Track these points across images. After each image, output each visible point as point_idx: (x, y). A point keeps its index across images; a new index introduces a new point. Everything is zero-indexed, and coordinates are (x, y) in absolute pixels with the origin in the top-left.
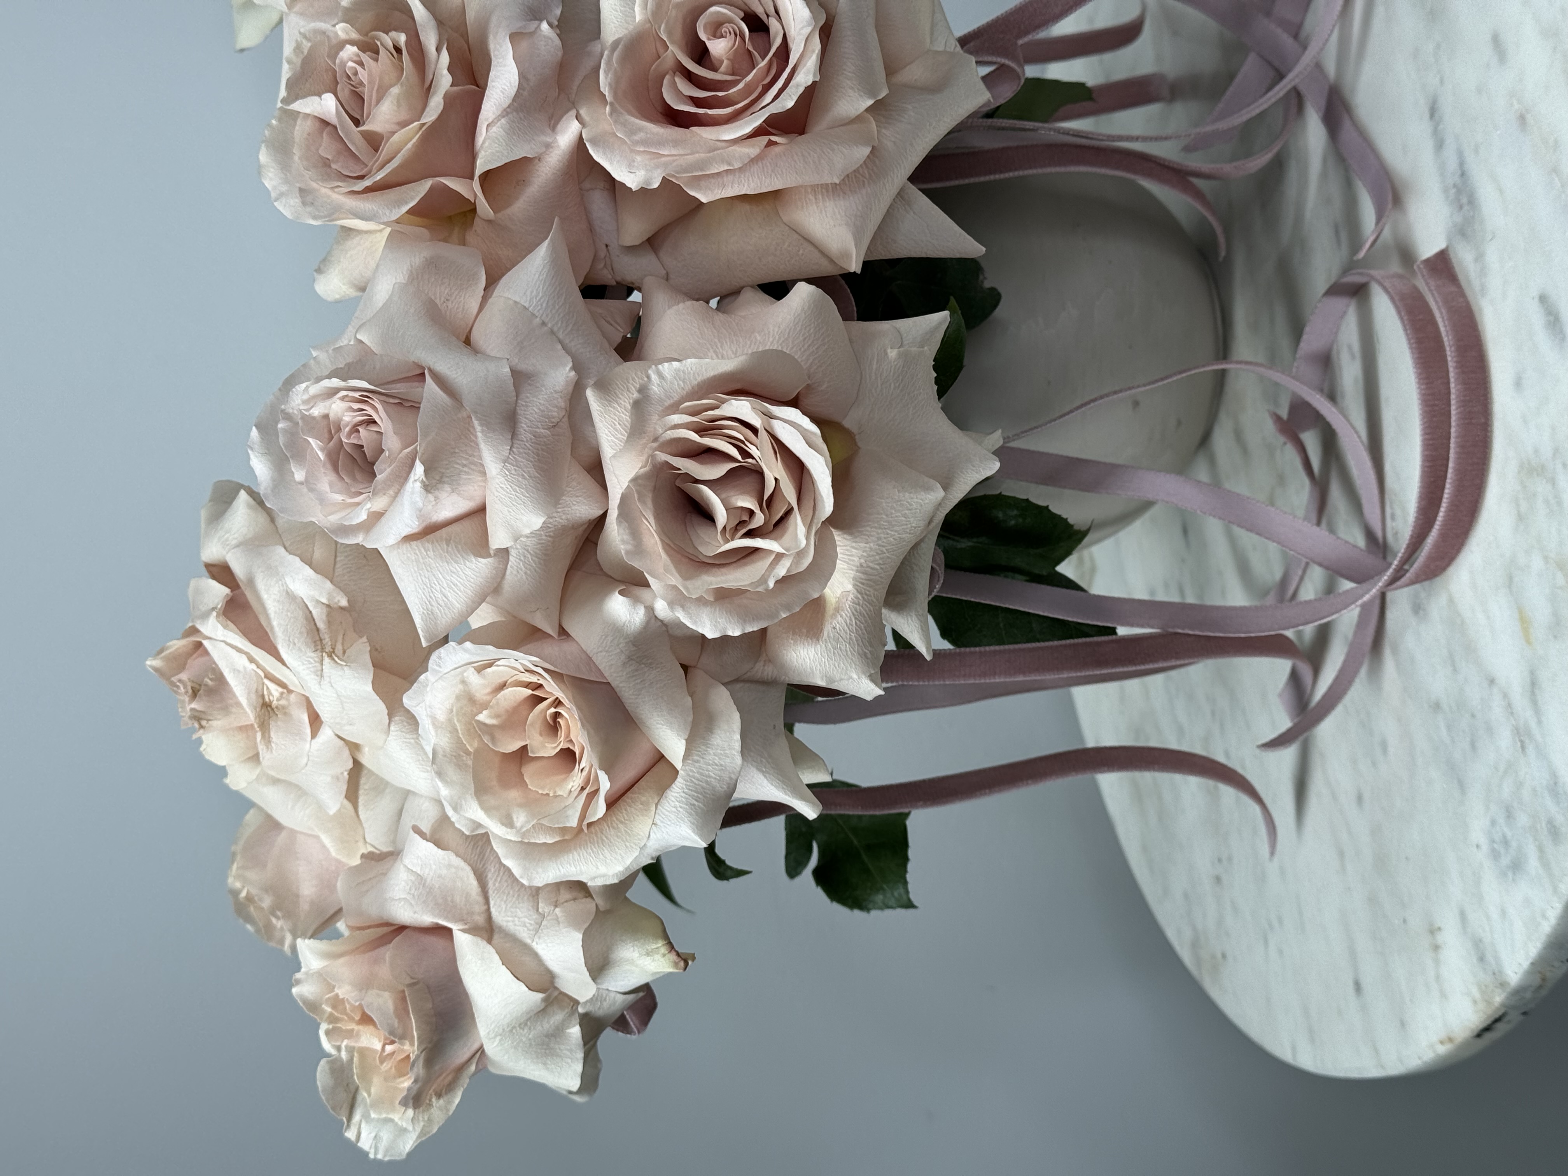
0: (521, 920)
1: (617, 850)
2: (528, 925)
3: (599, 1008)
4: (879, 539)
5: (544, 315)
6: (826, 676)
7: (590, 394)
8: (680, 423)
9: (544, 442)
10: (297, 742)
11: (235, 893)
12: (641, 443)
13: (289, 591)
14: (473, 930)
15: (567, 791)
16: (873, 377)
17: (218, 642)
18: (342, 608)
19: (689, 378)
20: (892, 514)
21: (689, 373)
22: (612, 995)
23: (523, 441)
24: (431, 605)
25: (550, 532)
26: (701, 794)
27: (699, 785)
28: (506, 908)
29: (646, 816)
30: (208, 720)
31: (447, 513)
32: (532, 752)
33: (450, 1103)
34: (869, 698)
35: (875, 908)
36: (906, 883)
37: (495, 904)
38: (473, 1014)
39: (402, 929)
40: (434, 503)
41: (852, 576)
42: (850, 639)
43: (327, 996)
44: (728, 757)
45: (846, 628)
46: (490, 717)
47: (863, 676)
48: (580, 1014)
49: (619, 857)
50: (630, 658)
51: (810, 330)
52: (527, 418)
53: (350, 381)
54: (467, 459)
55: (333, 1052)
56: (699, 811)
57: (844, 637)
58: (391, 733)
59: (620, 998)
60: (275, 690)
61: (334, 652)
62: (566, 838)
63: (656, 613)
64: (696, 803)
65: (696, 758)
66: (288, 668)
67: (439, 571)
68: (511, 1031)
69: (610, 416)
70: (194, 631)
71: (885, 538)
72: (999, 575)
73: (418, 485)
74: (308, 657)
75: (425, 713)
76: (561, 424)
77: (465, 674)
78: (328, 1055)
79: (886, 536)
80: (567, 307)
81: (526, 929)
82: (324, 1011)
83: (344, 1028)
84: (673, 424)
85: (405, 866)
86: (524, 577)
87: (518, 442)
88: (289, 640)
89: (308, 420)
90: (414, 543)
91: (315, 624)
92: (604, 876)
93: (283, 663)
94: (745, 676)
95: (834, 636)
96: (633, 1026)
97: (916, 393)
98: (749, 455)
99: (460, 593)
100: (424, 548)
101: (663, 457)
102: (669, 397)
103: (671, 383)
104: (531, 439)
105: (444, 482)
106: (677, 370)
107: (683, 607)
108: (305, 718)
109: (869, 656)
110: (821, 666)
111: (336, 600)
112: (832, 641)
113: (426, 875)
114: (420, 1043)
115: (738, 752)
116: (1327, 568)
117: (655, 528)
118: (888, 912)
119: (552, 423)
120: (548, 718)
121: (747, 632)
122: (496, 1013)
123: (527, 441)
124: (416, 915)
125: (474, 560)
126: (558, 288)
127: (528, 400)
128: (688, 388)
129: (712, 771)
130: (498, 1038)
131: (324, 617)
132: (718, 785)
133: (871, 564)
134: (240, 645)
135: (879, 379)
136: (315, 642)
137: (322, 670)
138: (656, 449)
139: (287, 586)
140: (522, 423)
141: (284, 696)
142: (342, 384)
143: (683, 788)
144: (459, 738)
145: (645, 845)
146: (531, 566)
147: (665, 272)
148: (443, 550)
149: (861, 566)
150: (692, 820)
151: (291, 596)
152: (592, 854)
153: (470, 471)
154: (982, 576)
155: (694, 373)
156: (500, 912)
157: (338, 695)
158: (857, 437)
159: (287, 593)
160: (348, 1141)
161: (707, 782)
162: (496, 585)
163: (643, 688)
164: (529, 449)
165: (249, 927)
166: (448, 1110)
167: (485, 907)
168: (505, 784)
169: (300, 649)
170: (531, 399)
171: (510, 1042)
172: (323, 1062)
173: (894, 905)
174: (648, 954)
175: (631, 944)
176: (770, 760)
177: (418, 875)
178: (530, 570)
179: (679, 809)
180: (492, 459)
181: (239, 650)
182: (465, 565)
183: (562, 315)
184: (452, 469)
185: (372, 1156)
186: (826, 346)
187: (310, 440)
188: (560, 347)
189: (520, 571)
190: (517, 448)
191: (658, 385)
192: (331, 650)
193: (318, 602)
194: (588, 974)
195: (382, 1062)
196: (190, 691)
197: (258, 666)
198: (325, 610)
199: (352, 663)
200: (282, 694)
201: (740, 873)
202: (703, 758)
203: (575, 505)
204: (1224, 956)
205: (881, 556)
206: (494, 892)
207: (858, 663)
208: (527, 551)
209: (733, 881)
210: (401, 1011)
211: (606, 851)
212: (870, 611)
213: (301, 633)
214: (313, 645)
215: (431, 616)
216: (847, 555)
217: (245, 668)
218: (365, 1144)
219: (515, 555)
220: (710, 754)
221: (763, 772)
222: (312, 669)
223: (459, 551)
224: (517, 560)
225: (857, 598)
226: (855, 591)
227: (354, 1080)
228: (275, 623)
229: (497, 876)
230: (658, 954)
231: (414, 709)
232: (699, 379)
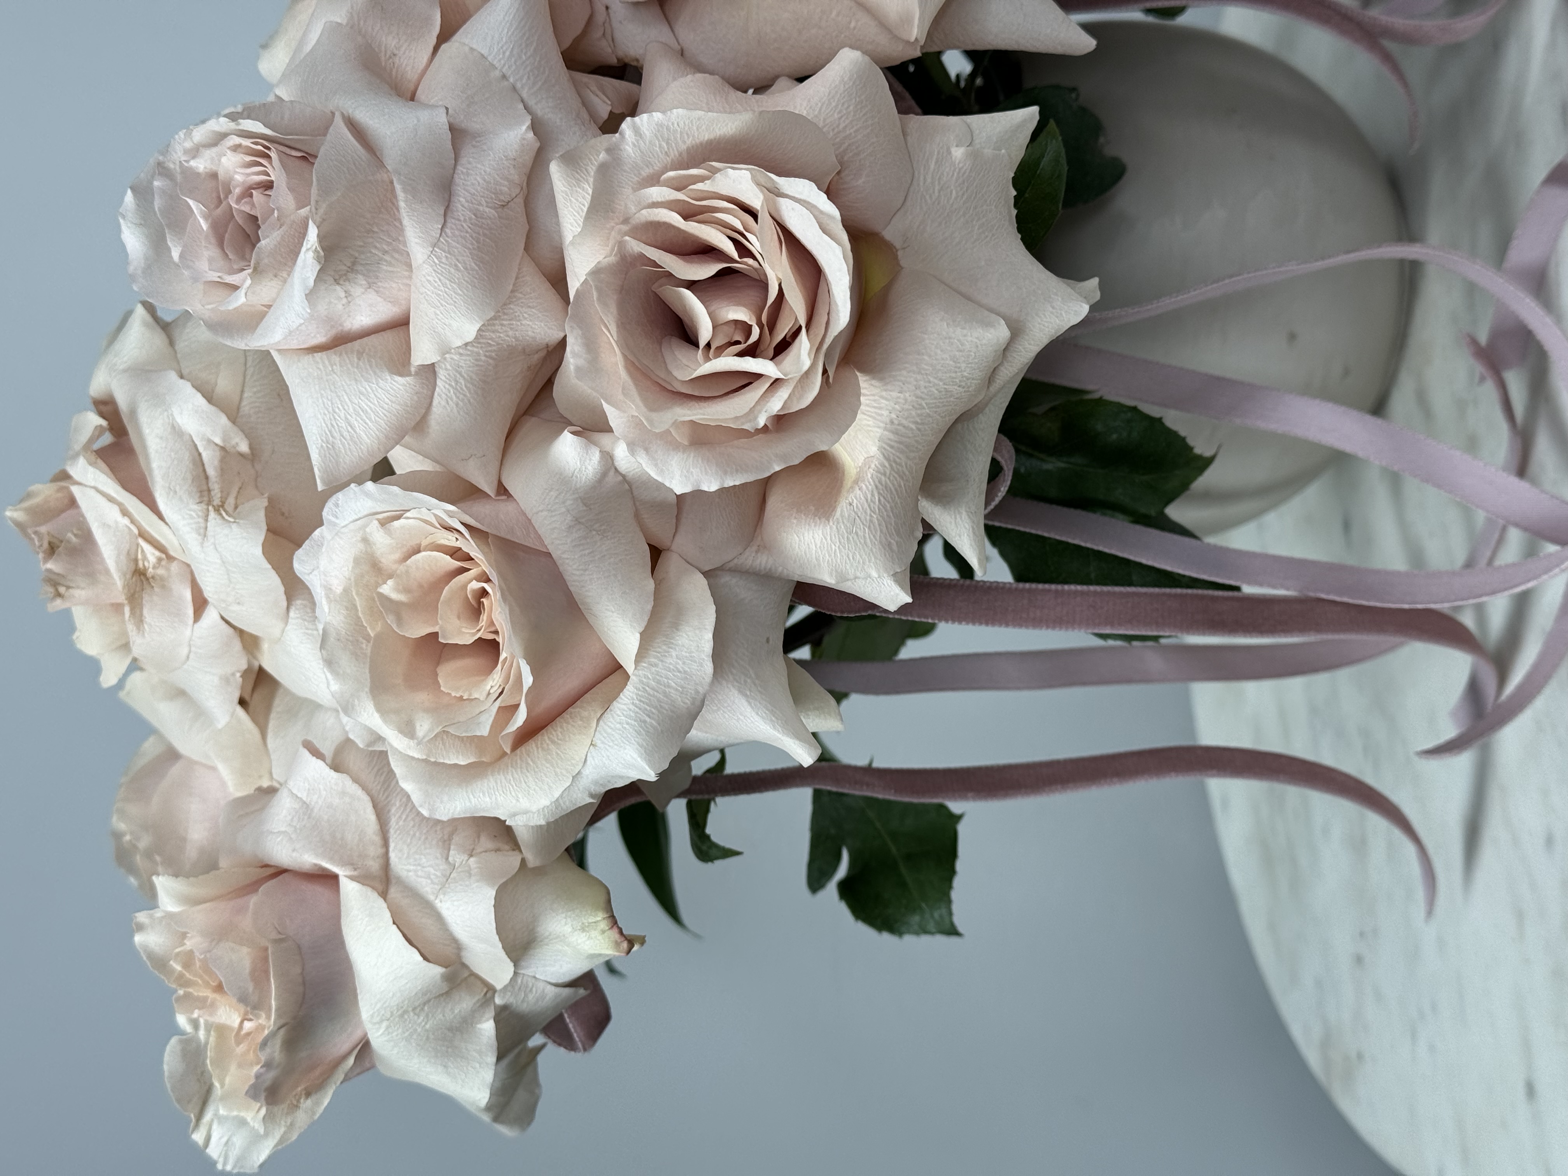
0: (426, 869)
1: (544, 778)
2: (432, 877)
3: (523, 1001)
4: (917, 387)
5: (507, 66)
6: (836, 571)
7: (555, 169)
8: (660, 200)
9: (488, 225)
10: (176, 625)
11: (117, 836)
12: (608, 226)
13: (175, 423)
14: (363, 879)
15: (485, 694)
16: (929, 180)
17: (88, 489)
18: (241, 455)
19: (675, 139)
20: (936, 354)
21: (675, 131)
22: (541, 985)
23: (459, 220)
24: (332, 436)
25: (491, 351)
26: (656, 708)
27: (654, 696)
28: (408, 853)
29: (584, 734)
30: (68, 587)
31: (363, 318)
32: (444, 637)
33: (317, 1104)
34: (892, 607)
35: (909, 932)
36: (949, 902)
37: (395, 847)
38: (355, 990)
39: (280, 872)
40: (345, 301)
41: (878, 435)
42: (871, 521)
43: (177, 950)
44: (695, 662)
45: (866, 506)
46: (398, 590)
47: (885, 575)
48: (496, 1006)
49: (546, 787)
50: (577, 521)
51: (848, 107)
52: (467, 191)
53: (241, 121)
54: (389, 244)
55: (188, 1029)
56: (651, 730)
57: (863, 518)
58: (290, 620)
59: (551, 991)
60: (151, 555)
61: (222, 506)
62: (484, 759)
63: (616, 464)
64: (648, 719)
65: (653, 660)
66: (166, 523)
67: (345, 391)
68: (402, 1016)
69: (577, 200)
70: (64, 476)
71: (925, 387)
72: (1094, 512)
73: (311, 254)
74: (190, 510)
75: (319, 582)
76: (511, 204)
77: (368, 530)
78: (182, 1033)
79: (927, 384)
80: (538, 59)
81: (429, 881)
82: (173, 970)
83: (196, 994)
84: (650, 201)
85: (290, 790)
86: (455, 410)
87: (453, 221)
88: (169, 488)
89: (190, 175)
90: (318, 356)
91: (204, 470)
92: (526, 812)
93: (161, 517)
94: (732, 564)
95: (849, 516)
96: (577, 1039)
97: (985, 207)
98: (749, 254)
99: (370, 424)
100: (330, 361)
101: (636, 247)
102: (648, 164)
103: (650, 142)
104: (470, 219)
105: (357, 272)
106: (660, 125)
107: (646, 450)
108: (188, 595)
109: (895, 547)
110: (830, 556)
111: (233, 442)
112: (845, 521)
113: (313, 803)
114: (279, 1016)
115: (707, 656)
116: (1525, 529)
117: (615, 338)
118: (925, 939)
119: (500, 200)
120: (470, 597)
121: (726, 486)
122: (382, 989)
123: (465, 220)
124: (294, 854)
125: (388, 377)
126: (527, 35)
127: (469, 166)
128: (674, 154)
129: (672, 680)
130: (385, 1024)
131: (216, 463)
132: (680, 699)
133: (904, 422)
134: (113, 494)
135: (937, 183)
136: (201, 492)
137: (206, 528)
138: (626, 234)
139: (174, 419)
140: (459, 196)
141: (163, 563)
142: (232, 126)
143: (633, 699)
144: (359, 618)
145: (579, 773)
146: (465, 395)
147: (679, 47)
148: (352, 365)
149: (892, 422)
150: (640, 741)
151: (177, 432)
152: (512, 782)
153: (393, 261)
154: (1072, 510)
155: (681, 133)
156: (400, 858)
157: (223, 562)
158: (900, 253)
159: (173, 427)
160: (194, 1144)
161: (665, 693)
162: (418, 419)
163: (591, 561)
164: (467, 232)
165: (132, 880)
166: (314, 1113)
167: (383, 850)
168: (412, 683)
169: (181, 499)
170: (474, 165)
171: (400, 1031)
172: (174, 1041)
173: (934, 930)
174: (583, 929)
175: (564, 915)
176: (757, 682)
177: (305, 803)
178: (462, 400)
179: (625, 726)
180: (417, 240)
181: (111, 499)
182: (377, 384)
183: (528, 69)
184: (369, 255)
185: (220, 1167)
186: (868, 130)
187: (191, 202)
188: (521, 106)
189: (450, 402)
190: (452, 229)
191: (634, 145)
192: (220, 504)
193: (210, 441)
194: (500, 946)
195: (238, 1043)
196: (46, 545)
197: (133, 521)
198: (218, 453)
199: (242, 519)
200: (160, 560)
201: (728, 853)
202: (662, 661)
203: (526, 318)
204: (1360, 1056)
205: (919, 412)
206: (395, 832)
207: (879, 557)
208: (460, 374)
209: (719, 863)
210: (259, 975)
211: (531, 778)
212: (900, 486)
213: (184, 479)
214: (198, 494)
215: (332, 452)
216: (875, 407)
217: (116, 522)
218: (214, 1151)
219: (443, 378)
220: (671, 656)
221: (746, 696)
222: (194, 526)
223: (371, 366)
224: (447, 386)
225: (884, 466)
226: (882, 456)
227: (207, 1065)
228: (154, 465)
229: (402, 813)
230: (595, 930)
231: (307, 577)
232: (689, 142)
